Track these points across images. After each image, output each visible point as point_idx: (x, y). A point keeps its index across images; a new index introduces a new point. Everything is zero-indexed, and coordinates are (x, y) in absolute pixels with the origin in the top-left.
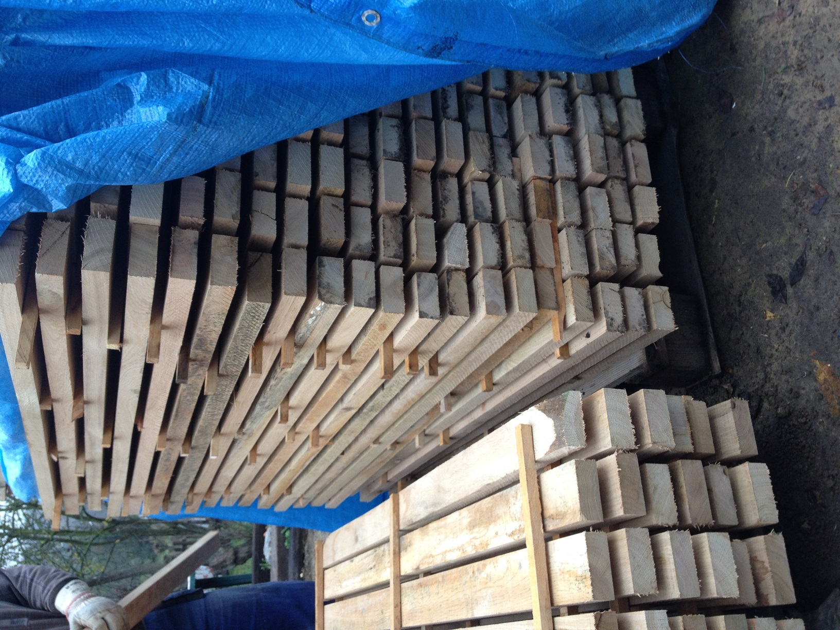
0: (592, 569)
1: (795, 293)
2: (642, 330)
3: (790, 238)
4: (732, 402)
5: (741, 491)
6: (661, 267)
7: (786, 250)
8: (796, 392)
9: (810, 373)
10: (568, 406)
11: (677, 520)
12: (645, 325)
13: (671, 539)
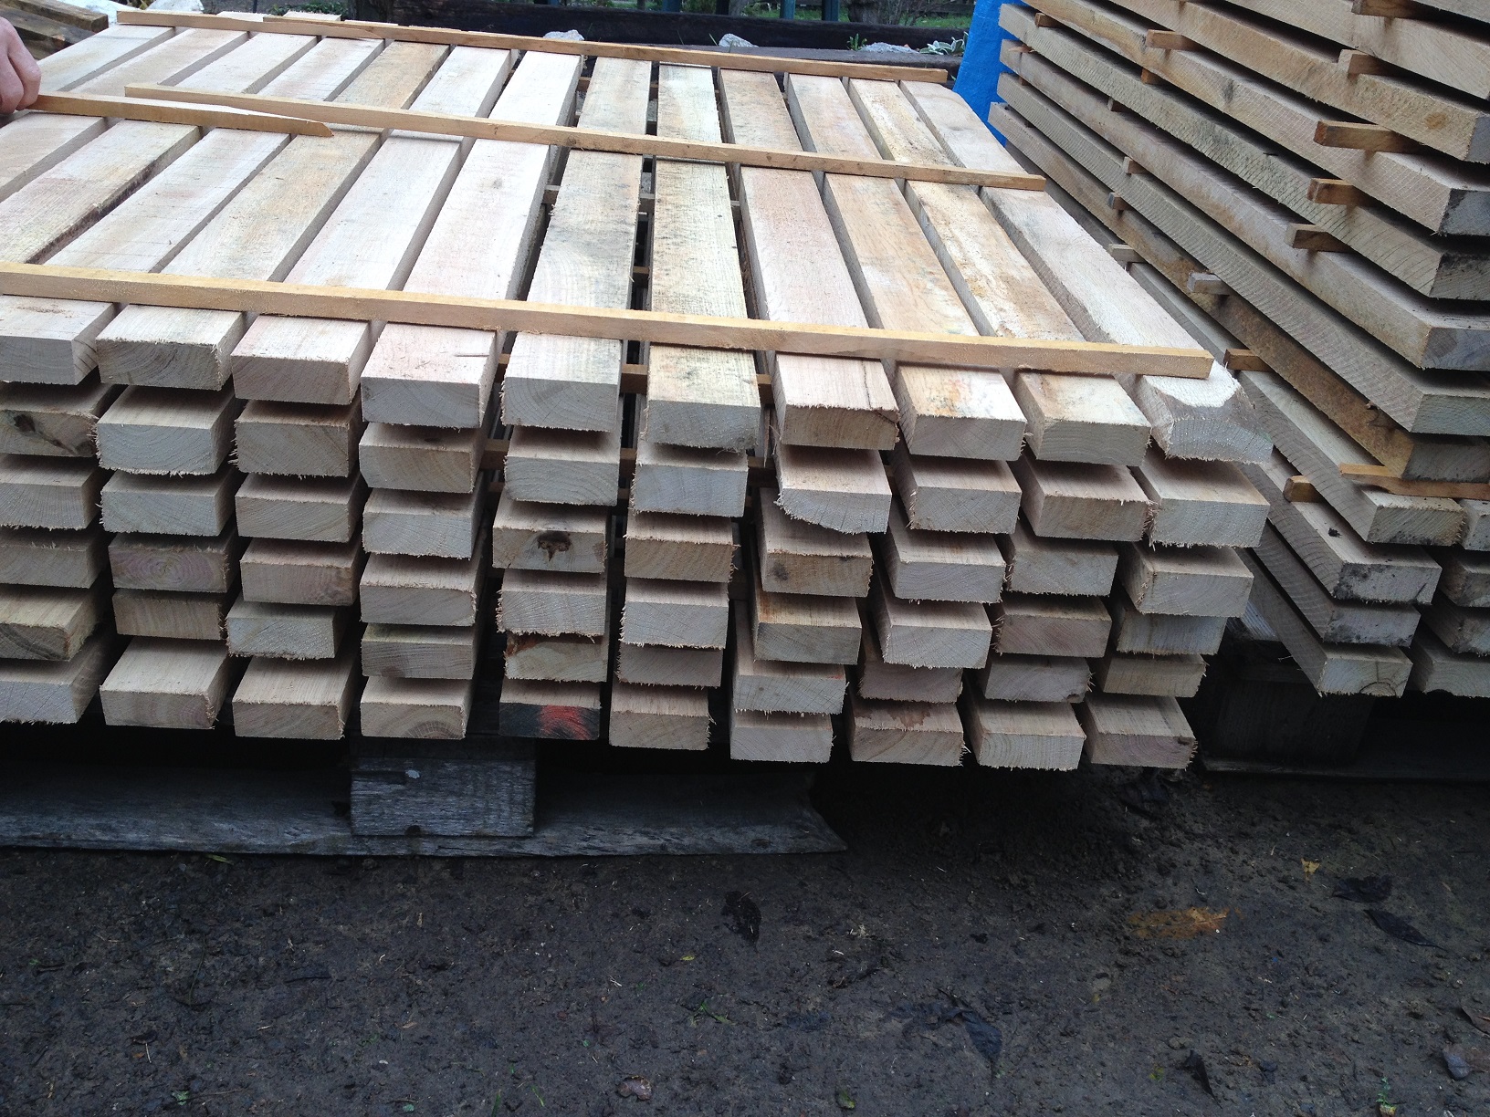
0: (967, 422)
1: (1353, 914)
2: (1330, 631)
3: (1461, 930)
4: (1190, 739)
5: (1036, 718)
6: (1441, 696)
7: (1437, 919)
8: (1169, 872)
9: (1204, 900)
10: (1247, 435)
11: (1016, 590)
12: (1339, 639)
13: (993, 567)
